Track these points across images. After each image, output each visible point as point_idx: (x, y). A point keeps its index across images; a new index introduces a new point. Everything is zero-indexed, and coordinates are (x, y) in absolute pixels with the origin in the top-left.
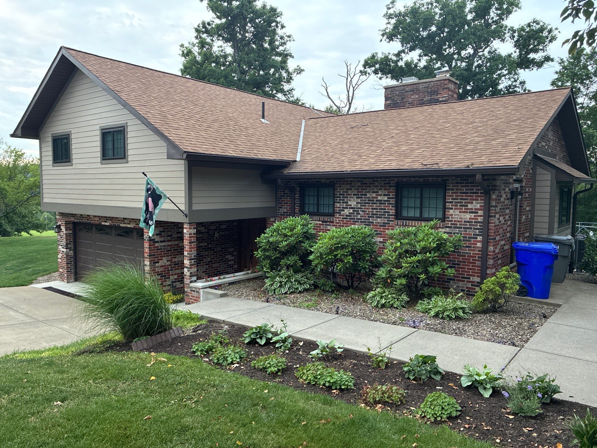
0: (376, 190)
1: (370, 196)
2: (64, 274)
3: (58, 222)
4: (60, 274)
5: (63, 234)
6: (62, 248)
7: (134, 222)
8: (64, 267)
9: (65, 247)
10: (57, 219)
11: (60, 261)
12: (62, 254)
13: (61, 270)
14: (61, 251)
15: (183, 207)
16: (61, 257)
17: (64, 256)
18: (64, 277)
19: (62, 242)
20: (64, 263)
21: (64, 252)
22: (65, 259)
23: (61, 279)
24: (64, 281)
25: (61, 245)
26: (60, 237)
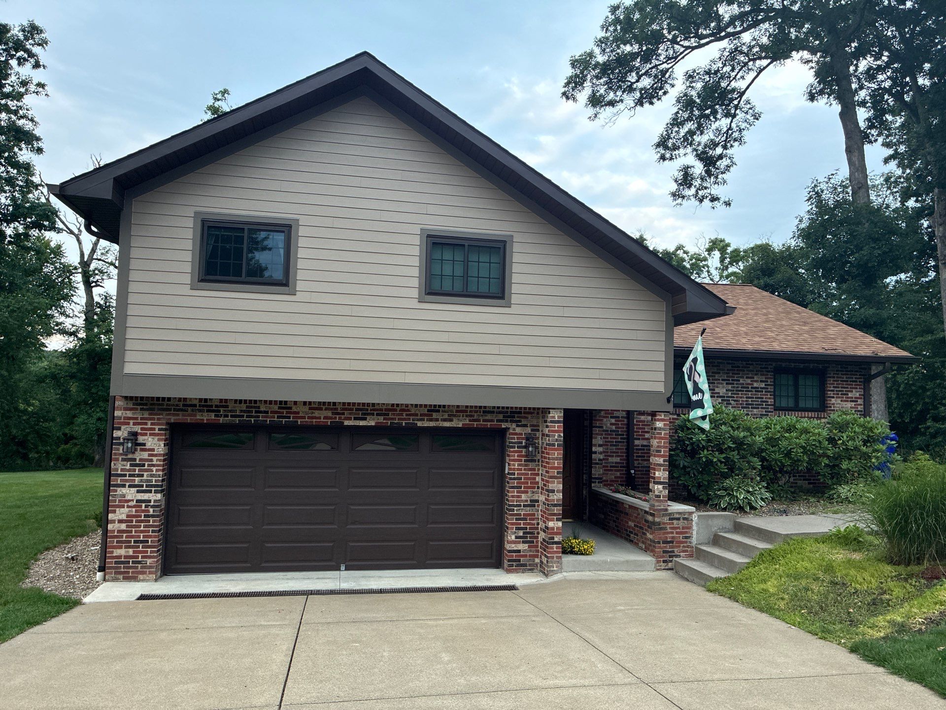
0: (750, 376)
1: (743, 382)
2: (140, 559)
3: (123, 427)
4: (116, 563)
5: (150, 455)
6: (138, 492)
7: (467, 416)
8: (142, 542)
9: (153, 489)
10: (120, 418)
11: (123, 526)
12: (134, 510)
13: (122, 552)
14: (133, 500)
15: (660, 388)
16: (128, 516)
17: (149, 511)
18: (139, 569)
19: (142, 476)
20: (142, 532)
21: (150, 501)
22: (151, 519)
23: (121, 577)
24: (141, 577)
25: (130, 486)
26: (131, 465)
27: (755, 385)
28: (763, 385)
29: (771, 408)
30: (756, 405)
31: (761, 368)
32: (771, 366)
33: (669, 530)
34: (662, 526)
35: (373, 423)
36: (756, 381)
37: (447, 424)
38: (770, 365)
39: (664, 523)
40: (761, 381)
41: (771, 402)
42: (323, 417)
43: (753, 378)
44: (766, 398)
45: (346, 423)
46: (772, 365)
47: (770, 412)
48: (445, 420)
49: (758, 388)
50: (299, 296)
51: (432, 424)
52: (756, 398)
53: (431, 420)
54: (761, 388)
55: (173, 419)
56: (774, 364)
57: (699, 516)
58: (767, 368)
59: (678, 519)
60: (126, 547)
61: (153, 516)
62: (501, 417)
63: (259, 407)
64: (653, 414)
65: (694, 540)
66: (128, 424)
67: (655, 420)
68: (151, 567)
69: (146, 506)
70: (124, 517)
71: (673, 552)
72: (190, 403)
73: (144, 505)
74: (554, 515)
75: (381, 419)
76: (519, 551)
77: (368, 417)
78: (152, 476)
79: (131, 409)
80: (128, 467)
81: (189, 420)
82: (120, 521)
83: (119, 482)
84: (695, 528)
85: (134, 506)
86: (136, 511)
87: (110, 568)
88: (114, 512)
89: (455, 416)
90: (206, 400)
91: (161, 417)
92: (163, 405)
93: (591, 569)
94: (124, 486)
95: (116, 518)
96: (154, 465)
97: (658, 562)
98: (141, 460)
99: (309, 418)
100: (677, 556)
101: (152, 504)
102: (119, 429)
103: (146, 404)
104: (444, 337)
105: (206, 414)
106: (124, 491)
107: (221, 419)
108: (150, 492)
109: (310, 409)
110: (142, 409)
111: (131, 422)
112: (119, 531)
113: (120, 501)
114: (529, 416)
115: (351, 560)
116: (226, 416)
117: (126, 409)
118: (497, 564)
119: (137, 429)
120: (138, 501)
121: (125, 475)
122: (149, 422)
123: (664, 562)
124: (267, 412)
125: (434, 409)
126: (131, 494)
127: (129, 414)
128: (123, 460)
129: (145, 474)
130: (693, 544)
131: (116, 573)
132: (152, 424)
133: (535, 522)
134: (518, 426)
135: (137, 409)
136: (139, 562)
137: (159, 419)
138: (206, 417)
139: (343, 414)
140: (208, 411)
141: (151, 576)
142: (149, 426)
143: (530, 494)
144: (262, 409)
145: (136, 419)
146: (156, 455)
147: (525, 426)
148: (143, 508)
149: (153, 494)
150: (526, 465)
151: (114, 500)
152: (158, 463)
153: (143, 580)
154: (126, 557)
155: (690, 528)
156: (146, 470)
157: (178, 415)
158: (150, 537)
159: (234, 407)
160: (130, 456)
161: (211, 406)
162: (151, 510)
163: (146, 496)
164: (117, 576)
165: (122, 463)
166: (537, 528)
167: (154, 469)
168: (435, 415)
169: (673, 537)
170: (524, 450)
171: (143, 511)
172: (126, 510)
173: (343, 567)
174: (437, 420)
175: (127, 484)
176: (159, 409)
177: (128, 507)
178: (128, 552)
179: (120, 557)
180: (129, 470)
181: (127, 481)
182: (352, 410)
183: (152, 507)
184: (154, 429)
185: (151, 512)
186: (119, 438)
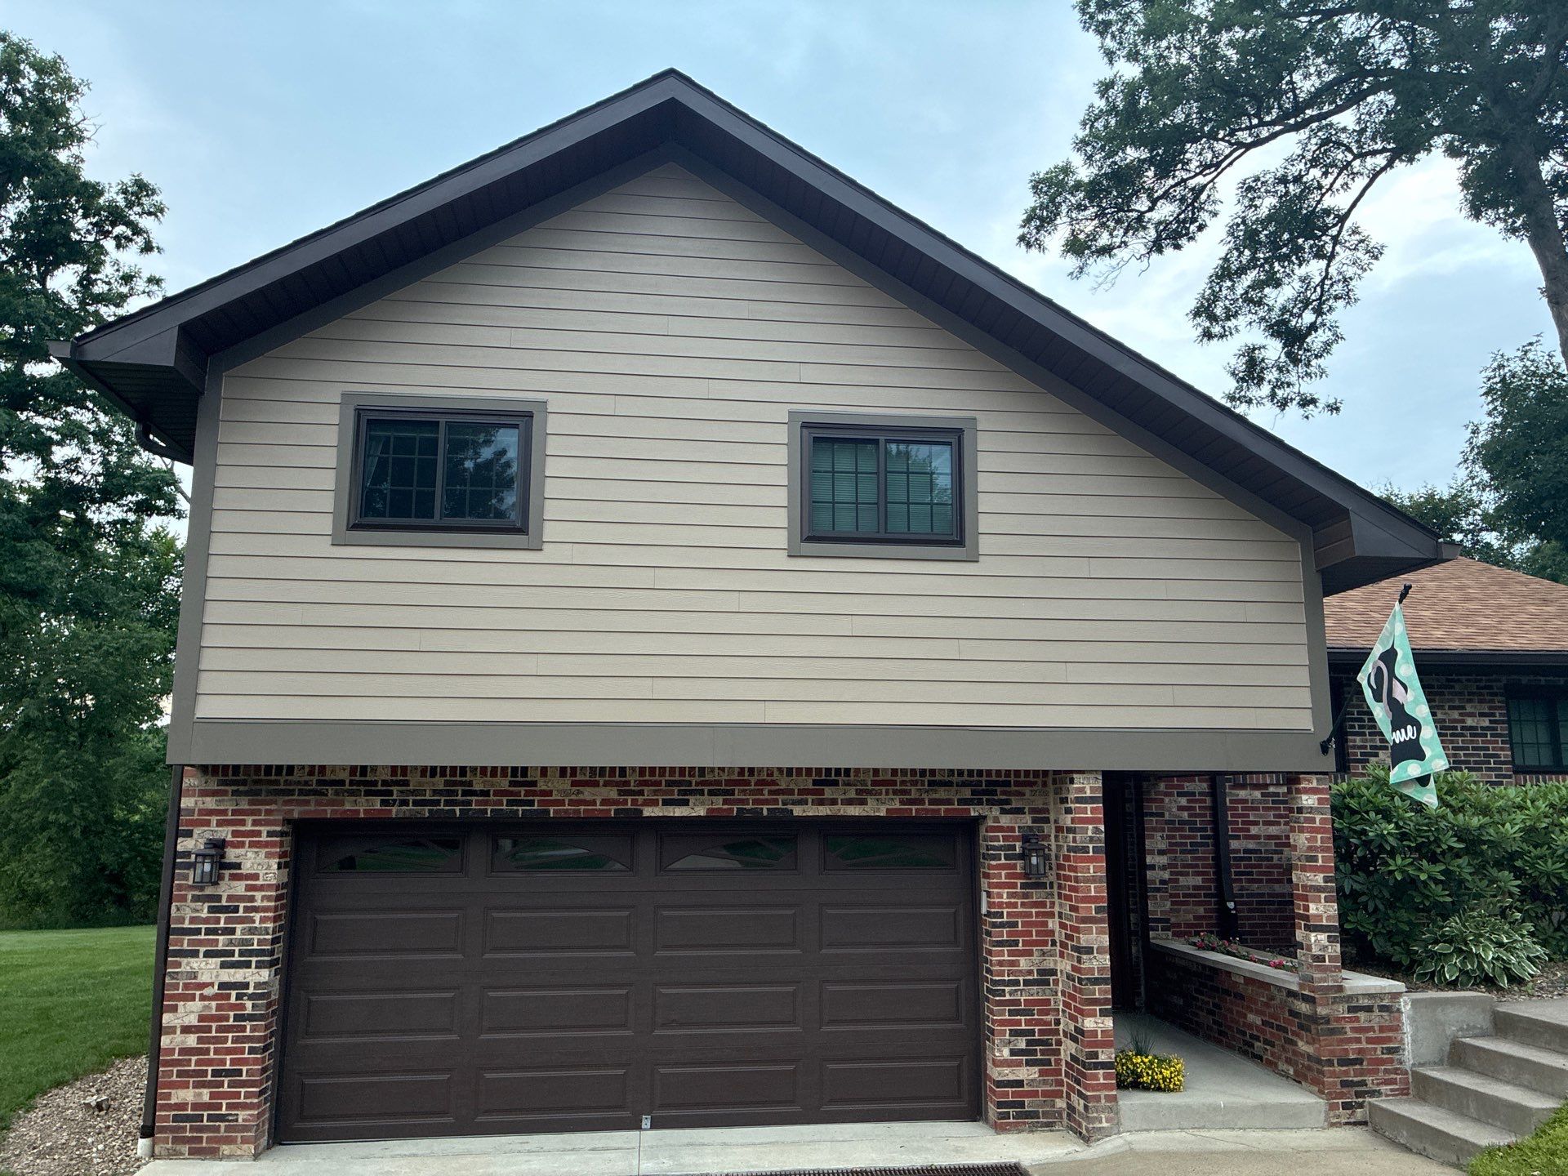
0: (1457, 703)
2: (224, 1111)
3: (197, 831)
4: (176, 1118)
5: (249, 888)
6: (223, 966)
7: (895, 793)
8: (228, 1073)
9: (254, 959)
10: (191, 812)
11: (191, 1041)
12: (214, 1004)
13: (187, 1095)
14: (212, 984)
15: (1304, 721)
16: (201, 1018)
17: (243, 1007)
18: (222, 1133)
19: (232, 931)
20: (229, 1051)
21: (246, 985)
22: (248, 1024)
23: (185, 1149)
24: (226, 1149)
25: (207, 954)
26: (211, 910)
27: (1470, 722)
28: (1486, 722)
29: (1507, 770)
30: (1476, 762)
31: (1478, 687)
32: (1499, 684)
33: (1350, 1035)
34: (1334, 1025)
35: (701, 812)
36: (1472, 715)
37: (854, 811)
38: (1495, 681)
39: (1338, 1020)
40: (1482, 715)
41: (1505, 756)
42: (600, 800)
43: (1463, 708)
44: (1494, 749)
45: (648, 812)
46: (1499, 681)
47: (1505, 776)
48: (850, 802)
49: (1475, 728)
50: (549, 553)
51: (824, 811)
52: (1474, 749)
53: (821, 803)
54: (1483, 728)
55: (297, 812)
56: (1504, 679)
57: (1414, 1002)
58: (1491, 687)
59: (1369, 1009)
60: (197, 1085)
61: (251, 1018)
62: (967, 793)
63: (470, 784)
64: (1292, 779)
65: (1408, 1056)
66: (208, 823)
67: (1298, 791)
68: (245, 1128)
69: (239, 997)
70: (193, 1020)
71: (1363, 1083)
72: (333, 777)
73: (234, 993)
74: (1095, 1002)
75: (718, 802)
76: (1020, 1083)
77: (692, 799)
78: (252, 931)
79: (214, 793)
80: (205, 914)
81: (329, 812)
82: (186, 1030)
83: (185, 947)
84: (1407, 1028)
85: (215, 997)
86: (219, 1008)
87: (164, 1129)
88: (174, 1009)
89: (869, 793)
90: (364, 769)
91: (273, 807)
92: (277, 782)
93: (1185, 1124)
94: (195, 954)
95: (178, 1023)
96: (256, 909)
97: (1332, 1107)
98: (230, 898)
99: (571, 803)
100: (1373, 1093)
101: (251, 990)
102: (189, 834)
103: (244, 783)
104: (843, 626)
105: (363, 799)
106: (195, 965)
107: (394, 809)
108: (248, 965)
109: (574, 784)
110: (235, 793)
111: (214, 819)
112: (183, 1051)
113: (186, 986)
114: (1027, 790)
115: (663, 1106)
116: (405, 803)
117: (204, 793)
118: (973, 1112)
119: (225, 833)
120: (222, 986)
121: (198, 931)
122: (249, 819)
123: (1346, 1106)
124: (486, 793)
125: (826, 779)
126: (208, 970)
127: (210, 803)
128: (196, 899)
129: (239, 927)
130: (1408, 1066)
131: (176, 1140)
132: (255, 823)
133: (1050, 1018)
134: (1004, 812)
135: (225, 793)
136: (222, 1118)
137: (268, 812)
138: (363, 806)
139: (641, 793)
140: (368, 793)
141: (245, 1146)
142: (249, 827)
143: (1036, 958)
144: (477, 787)
145: (224, 812)
146: (261, 888)
147: (1020, 811)
148: (233, 1000)
149: (253, 970)
150: (1025, 896)
151: (176, 984)
152: (266, 904)
153: (229, 1157)
154: (196, 1106)
155: (1397, 1028)
156: (242, 920)
157: (307, 803)
158: (244, 1062)
159: (420, 784)
160: (209, 891)
161: (375, 783)
162: (249, 1004)
163: (238, 975)
164: (178, 1147)
165: (193, 905)
166: (1056, 1032)
167: (257, 916)
168: (829, 792)
169: (1360, 1051)
170: (1019, 863)
171: (233, 1007)
172: (197, 1005)
173: (646, 1122)
174: (833, 802)
175: (202, 950)
176: (269, 793)
177: (203, 998)
178: (200, 1094)
179: (182, 1106)
180: (206, 921)
181: (201, 943)
182: (659, 783)
183: (251, 997)
184: (259, 834)
185: (249, 1010)
186: (187, 854)
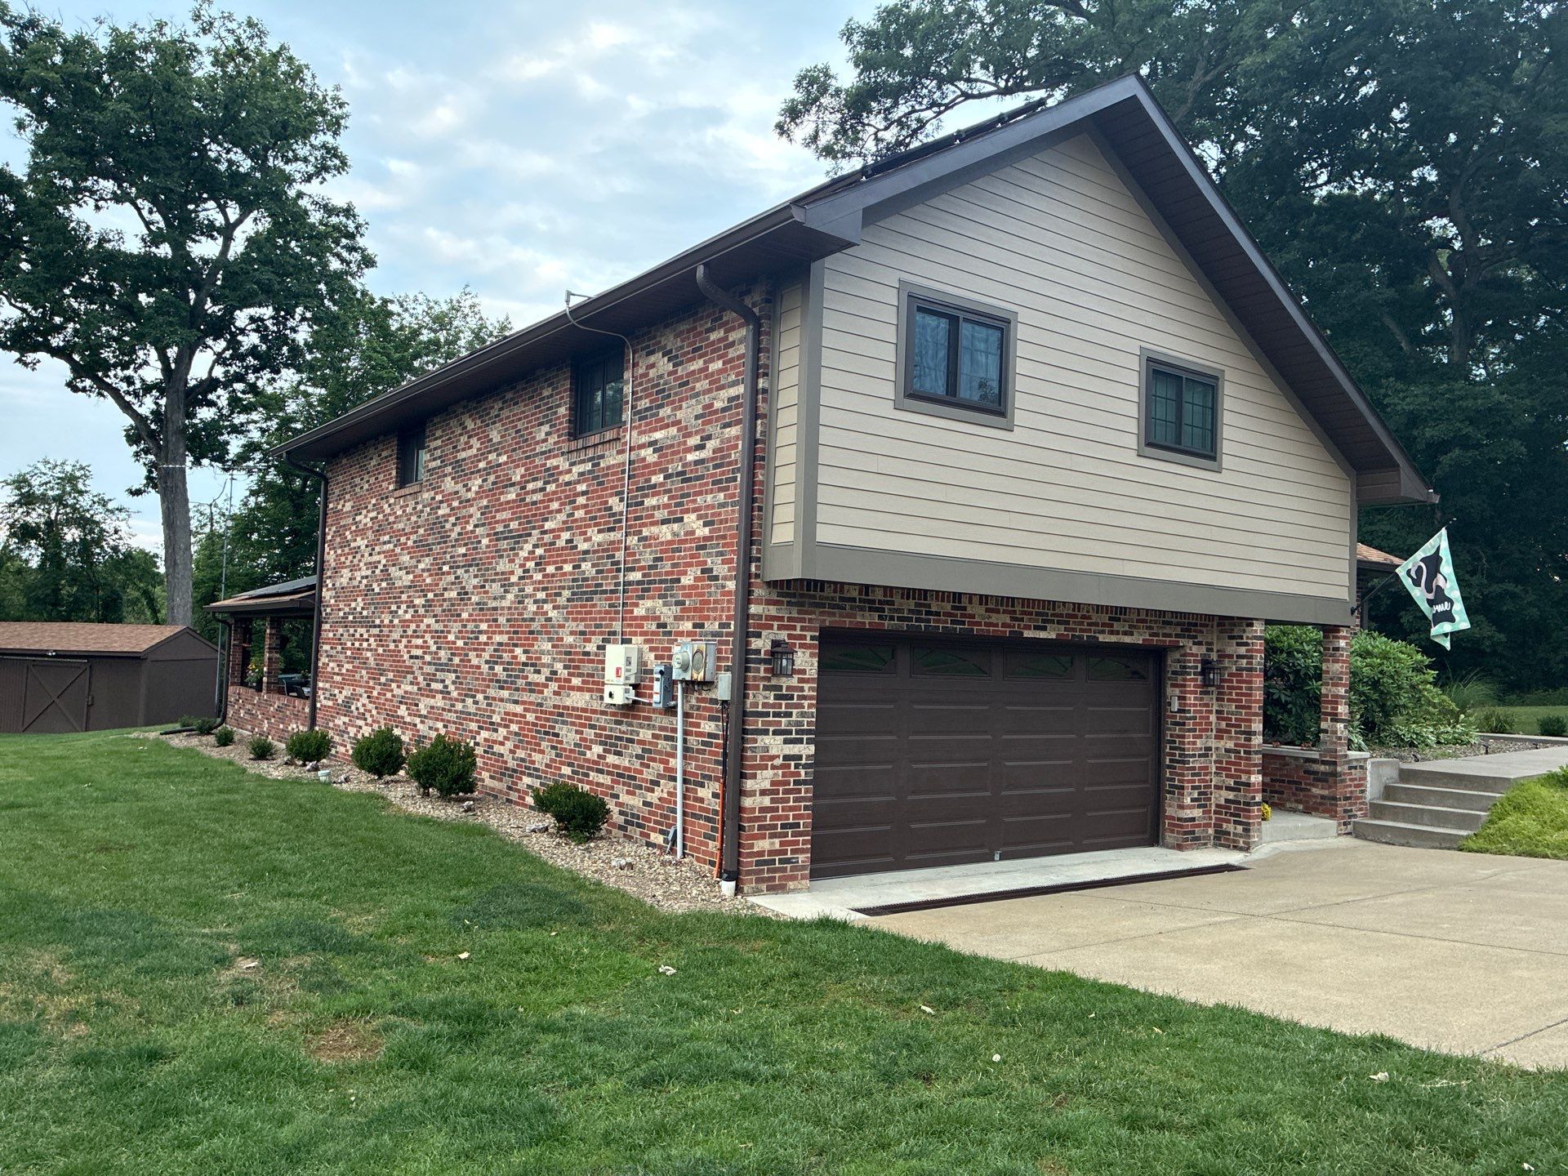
2: (789, 856)
3: (764, 633)
5: (801, 681)
6: (786, 742)
7: (1147, 628)
8: (792, 826)
9: (805, 737)
10: (760, 617)
11: (766, 801)
12: (780, 772)
13: (764, 845)
14: (778, 756)
15: (1344, 594)
16: (773, 783)
17: (799, 774)
18: (789, 873)
19: (790, 715)
20: (792, 809)
21: (800, 757)
22: (803, 788)
25: (775, 733)
26: (777, 697)
33: (1348, 783)
34: (1343, 777)
35: (1054, 635)
37: (1127, 639)
39: (1345, 774)
48: (1125, 633)
50: (1018, 434)
53: (1112, 633)
55: (828, 621)
57: (1372, 764)
59: (1355, 768)
60: (772, 836)
61: (805, 782)
63: (929, 606)
65: (1368, 795)
66: (771, 627)
67: (1338, 638)
68: (803, 868)
70: (766, 785)
71: (1351, 811)
72: (849, 595)
73: (793, 763)
74: (1255, 765)
75: (1061, 629)
76: (1193, 819)
77: (1049, 626)
78: (803, 715)
79: (775, 603)
80: (771, 701)
81: (847, 622)
82: (763, 793)
83: (760, 726)
84: (1369, 779)
85: (782, 767)
86: (784, 775)
88: (754, 776)
90: (867, 587)
91: (813, 616)
92: (814, 597)
94: (766, 732)
95: (757, 787)
96: (805, 698)
97: (1339, 824)
98: (788, 688)
100: (1355, 816)
101: (804, 762)
102: (759, 635)
103: (794, 595)
105: (867, 614)
106: (767, 741)
107: (886, 623)
108: (800, 741)
110: (789, 603)
111: (776, 624)
112: (762, 810)
113: (762, 758)
116: (892, 618)
117: (769, 602)
118: (1153, 839)
119: (783, 635)
120: (786, 758)
121: (767, 714)
122: (799, 625)
123: (1345, 824)
126: (775, 745)
127: (773, 610)
128: (766, 688)
130: (1367, 801)
131: (758, 881)
132: (803, 629)
133: (1208, 778)
134: (1194, 643)
135: (781, 603)
136: (788, 861)
137: (810, 621)
138: (868, 619)
140: (870, 609)
141: (803, 882)
142: (798, 632)
143: (1204, 740)
145: (781, 619)
146: (807, 681)
147: (1200, 643)
148: (792, 769)
149: (804, 745)
150: (1201, 699)
151: (753, 755)
152: (812, 693)
153: (793, 891)
154: (771, 853)
155: (1364, 779)
156: (797, 706)
157: (834, 614)
159: (901, 604)
161: (873, 602)
162: (803, 772)
163: (794, 749)
164: (759, 886)
165: (764, 693)
166: (1210, 787)
169: (1351, 792)
171: (793, 774)
172: (769, 773)
173: (997, 857)
174: (1118, 633)
175: (771, 729)
176: (811, 605)
177: (774, 767)
178: (773, 843)
179: (761, 853)
181: (770, 723)
183: (805, 766)
184: (804, 637)
185: (803, 777)
186: (758, 652)
